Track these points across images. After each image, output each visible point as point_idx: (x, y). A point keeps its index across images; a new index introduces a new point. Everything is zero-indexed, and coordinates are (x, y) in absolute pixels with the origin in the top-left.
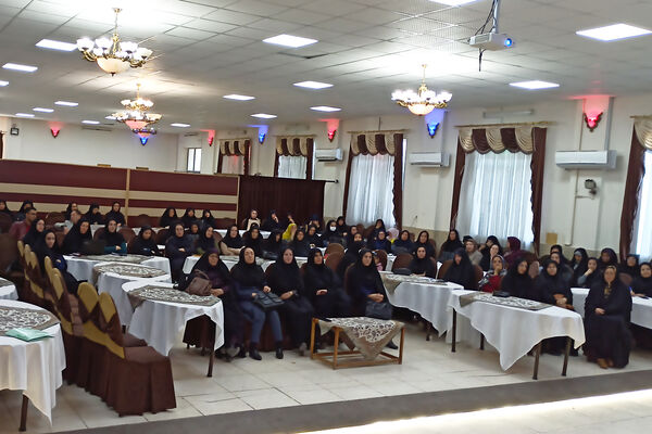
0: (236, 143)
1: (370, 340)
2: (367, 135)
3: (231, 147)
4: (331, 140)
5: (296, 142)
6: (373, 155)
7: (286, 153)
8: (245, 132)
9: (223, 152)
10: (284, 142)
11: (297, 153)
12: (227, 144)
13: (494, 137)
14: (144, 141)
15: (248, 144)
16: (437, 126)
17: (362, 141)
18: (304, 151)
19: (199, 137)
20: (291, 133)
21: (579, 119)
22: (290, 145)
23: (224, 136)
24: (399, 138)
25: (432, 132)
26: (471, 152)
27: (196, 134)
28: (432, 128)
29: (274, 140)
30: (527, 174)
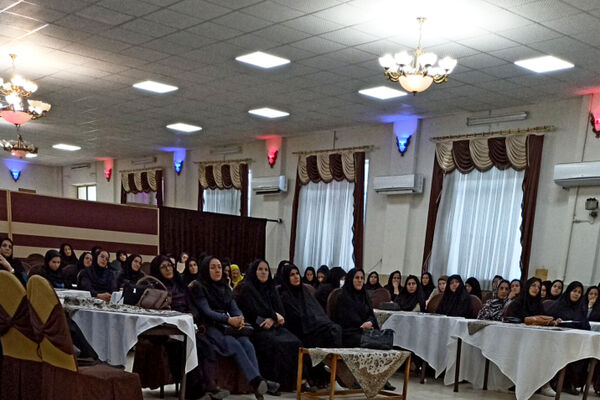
0: (144, 176)
1: (371, 372)
2: (318, 155)
3: (137, 180)
4: (272, 165)
5: (226, 169)
6: (326, 182)
7: (212, 185)
8: (155, 160)
9: (127, 189)
10: (209, 170)
11: (228, 184)
12: (131, 177)
13: (479, 151)
14: (16, 175)
15: (160, 175)
16: (409, 140)
17: (312, 163)
18: (237, 182)
19: (92, 169)
20: (218, 158)
21: (584, 121)
22: (217, 174)
23: (126, 166)
24: (360, 159)
25: (402, 147)
26: (450, 172)
27: (88, 165)
28: (402, 143)
29: (195, 168)
30: (517, 197)
